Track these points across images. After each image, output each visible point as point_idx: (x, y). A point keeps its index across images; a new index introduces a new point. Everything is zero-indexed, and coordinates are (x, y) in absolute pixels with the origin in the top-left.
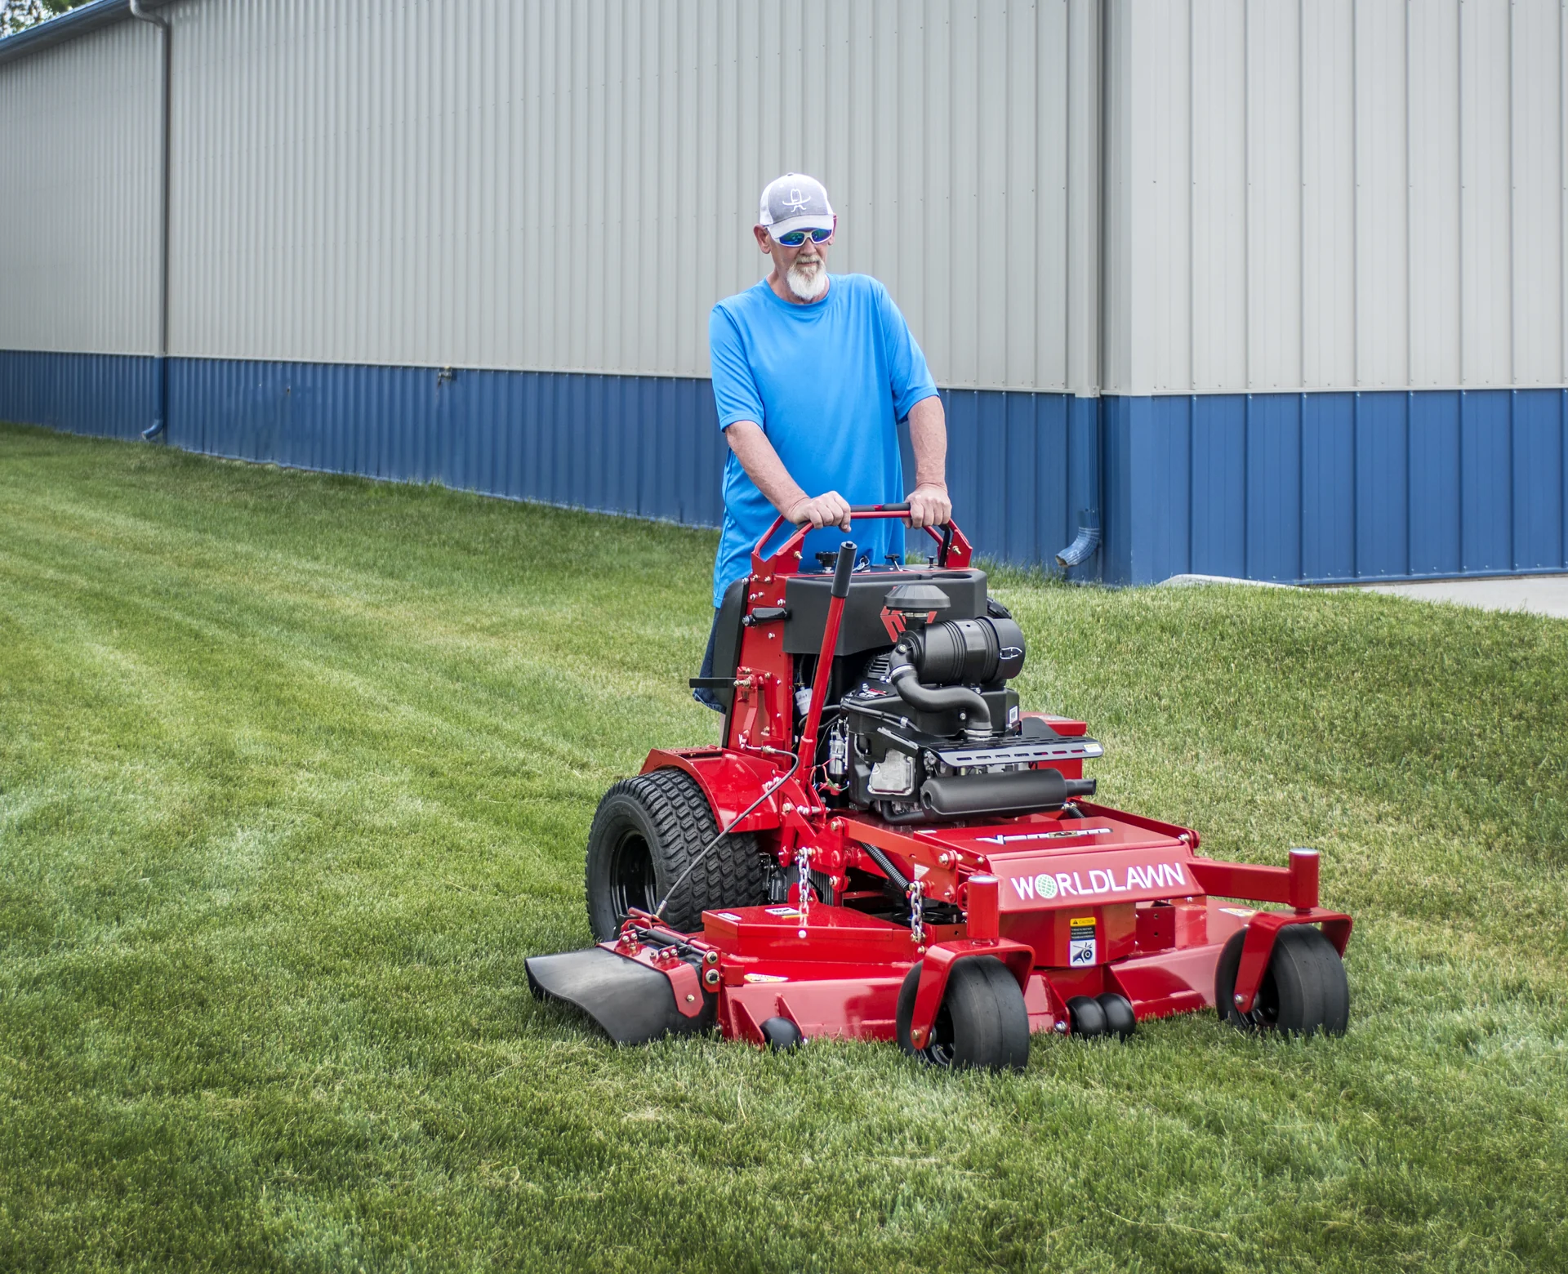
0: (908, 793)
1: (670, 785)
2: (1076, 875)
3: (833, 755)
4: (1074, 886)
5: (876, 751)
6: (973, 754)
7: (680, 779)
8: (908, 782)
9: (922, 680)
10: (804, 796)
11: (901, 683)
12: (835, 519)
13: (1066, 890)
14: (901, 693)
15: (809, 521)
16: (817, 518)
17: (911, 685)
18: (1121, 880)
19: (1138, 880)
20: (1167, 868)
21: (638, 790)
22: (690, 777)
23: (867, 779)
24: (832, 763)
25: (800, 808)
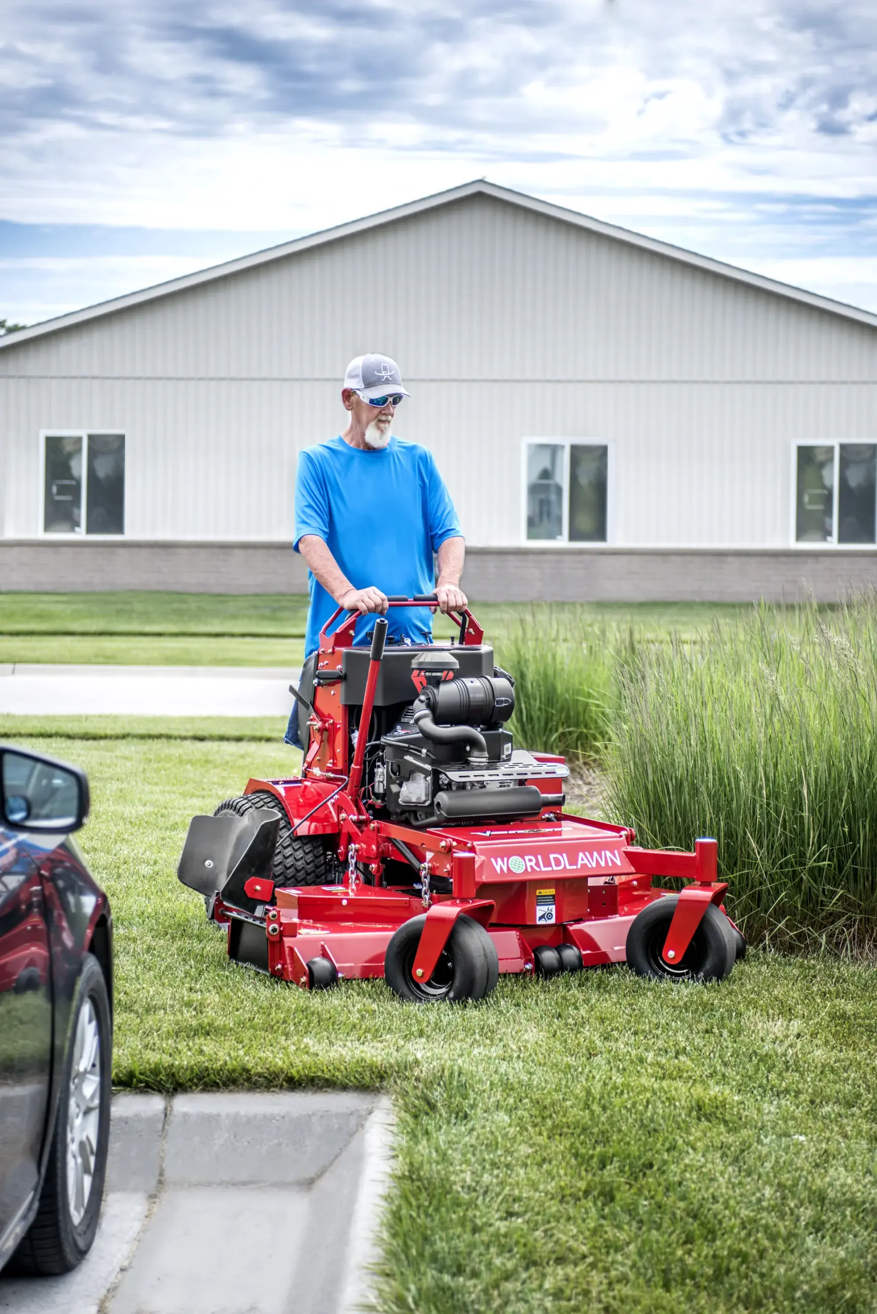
0: (427, 804)
1: (262, 803)
2: (539, 857)
3: (377, 779)
4: (537, 864)
5: (402, 774)
6: (471, 773)
7: (269, 800)
8: (427, 795)
9: (437, 721)
10: (355, 809)
11: (421, 722)
12: (377, 606)
13: (531, 867)
14: (422, 731)
15: (357, 610)
16: (362, 607)
17: (428, 724)
18: (573, 861)
19: (586, 861)
20: (608, 854)
21: (238, 807)
22: (277, 799)
23: (398, 794)
24: (376, 784)
25: (351, 816)
